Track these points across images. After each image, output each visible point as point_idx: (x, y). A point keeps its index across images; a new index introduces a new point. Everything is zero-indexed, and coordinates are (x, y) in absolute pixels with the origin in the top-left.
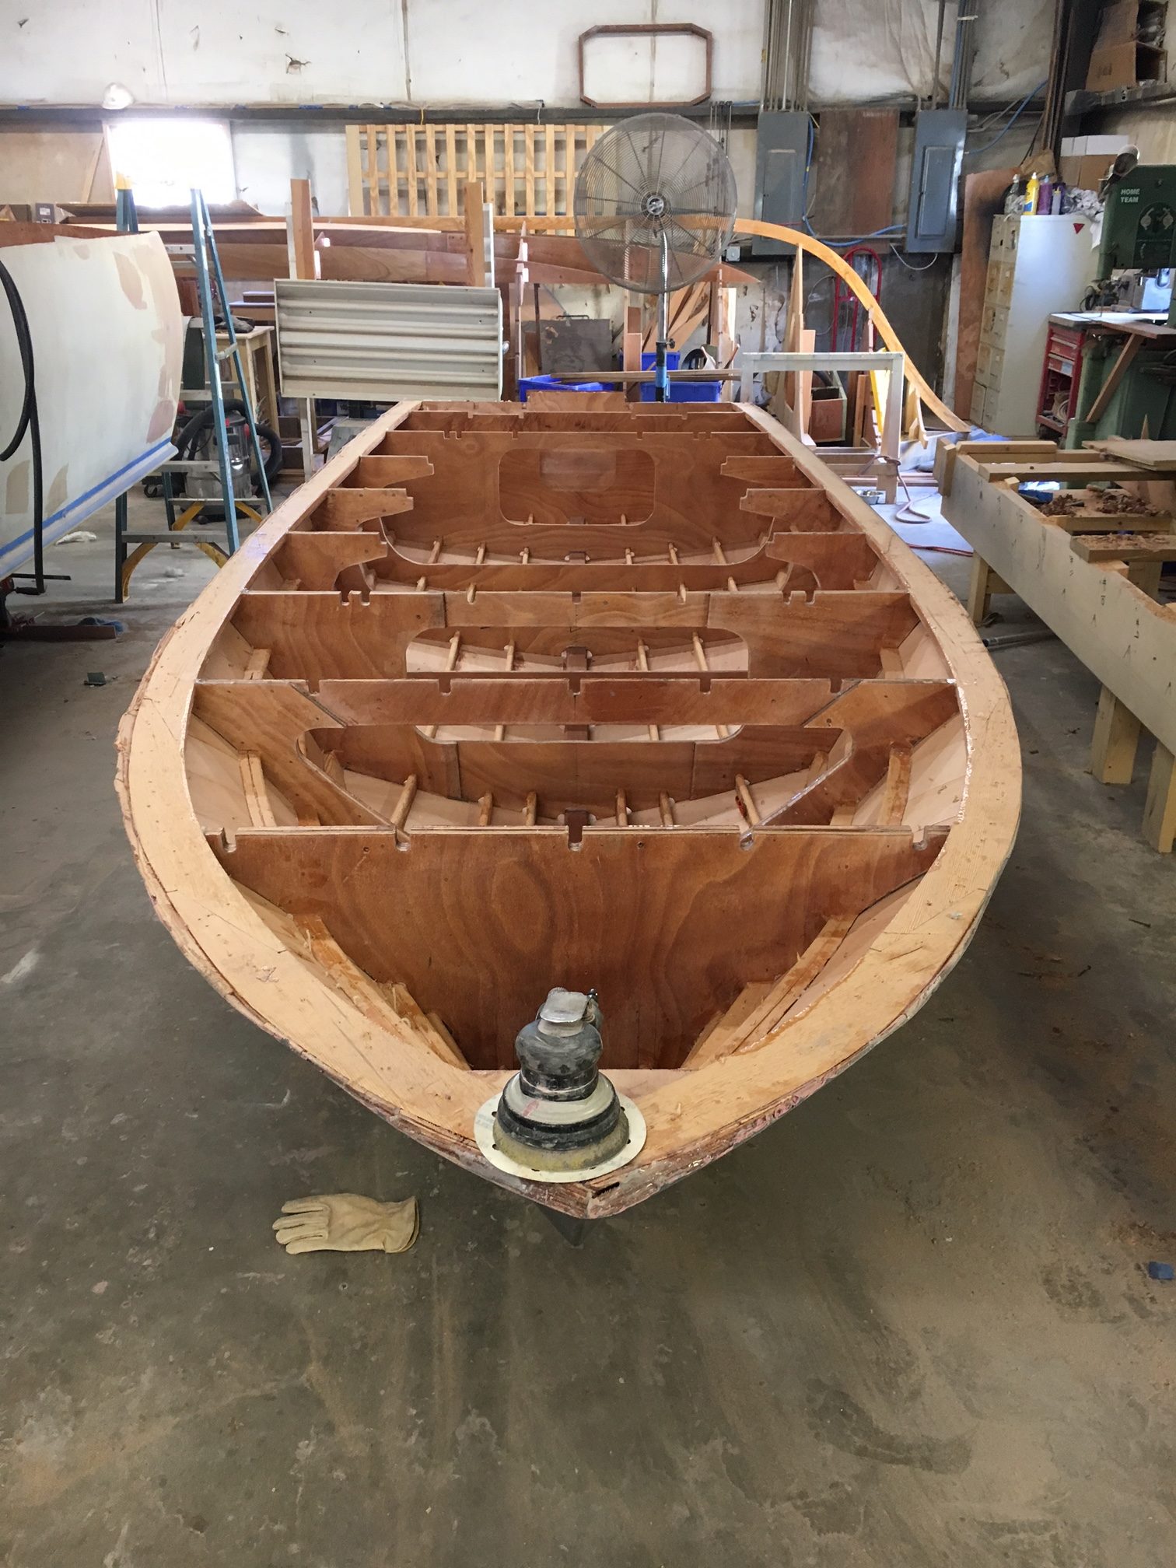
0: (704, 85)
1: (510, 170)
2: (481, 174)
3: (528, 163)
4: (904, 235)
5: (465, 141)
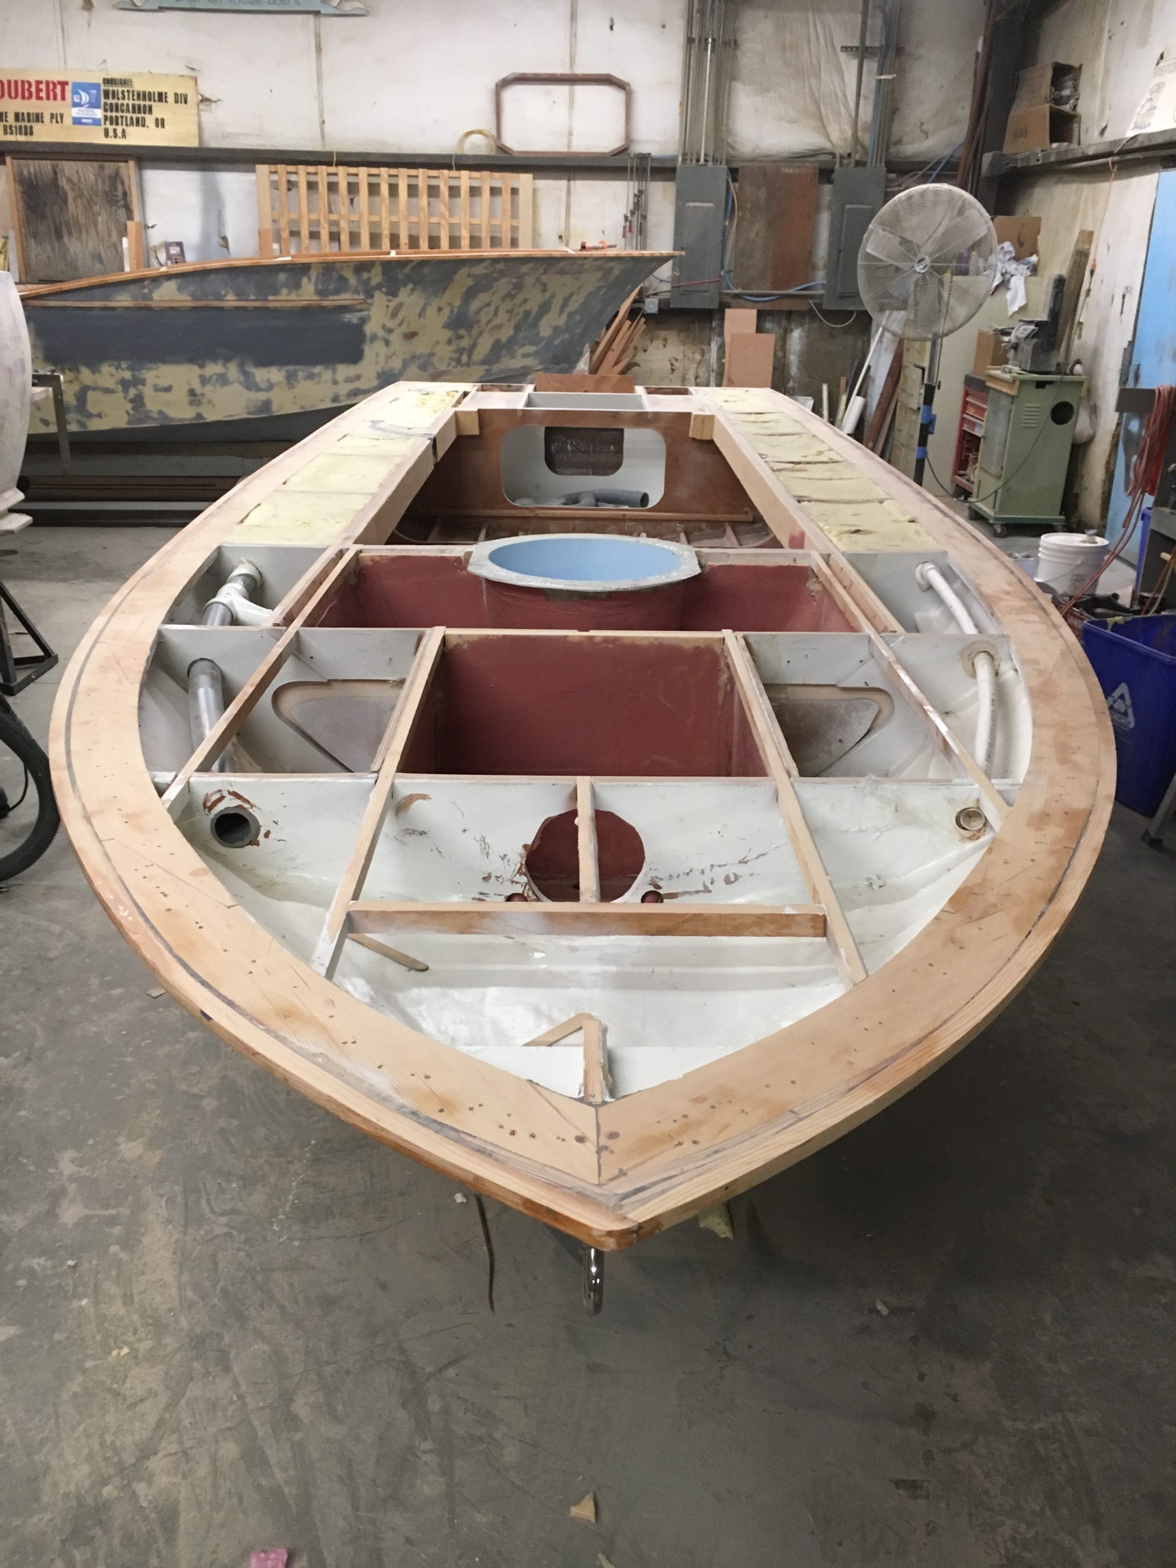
0: (623, 136)
1: (424, 215)
2: (394, 219)
3: (443, 209)
4: (822, 292)
5: (378, 185)
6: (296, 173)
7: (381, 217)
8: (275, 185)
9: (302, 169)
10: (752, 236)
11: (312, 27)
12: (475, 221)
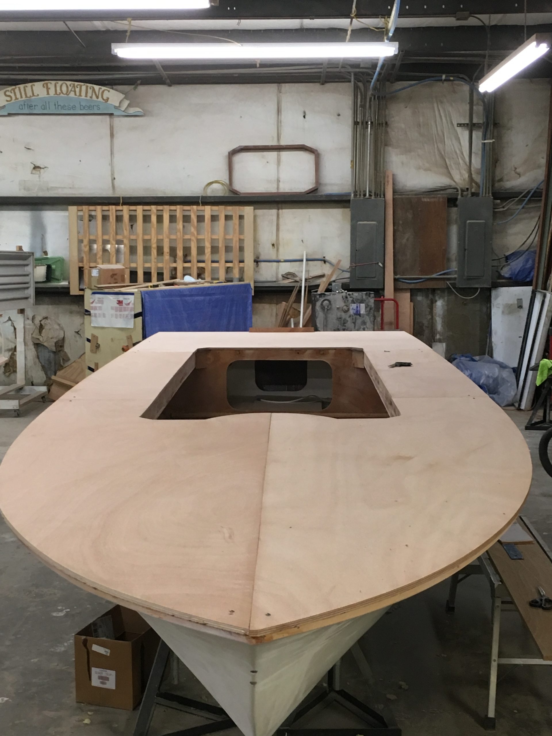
0: (314, 182)
1: (179, 235)
2: (160, 237)
3: (193, 230)
4: (456, 276)
5: (150, 216)
6: (95, 210)
7: (151, 236)
8: (81, 218)
9: (99, 208)
10: (404, 241)
11: (108, 123)
12: (214, 237)
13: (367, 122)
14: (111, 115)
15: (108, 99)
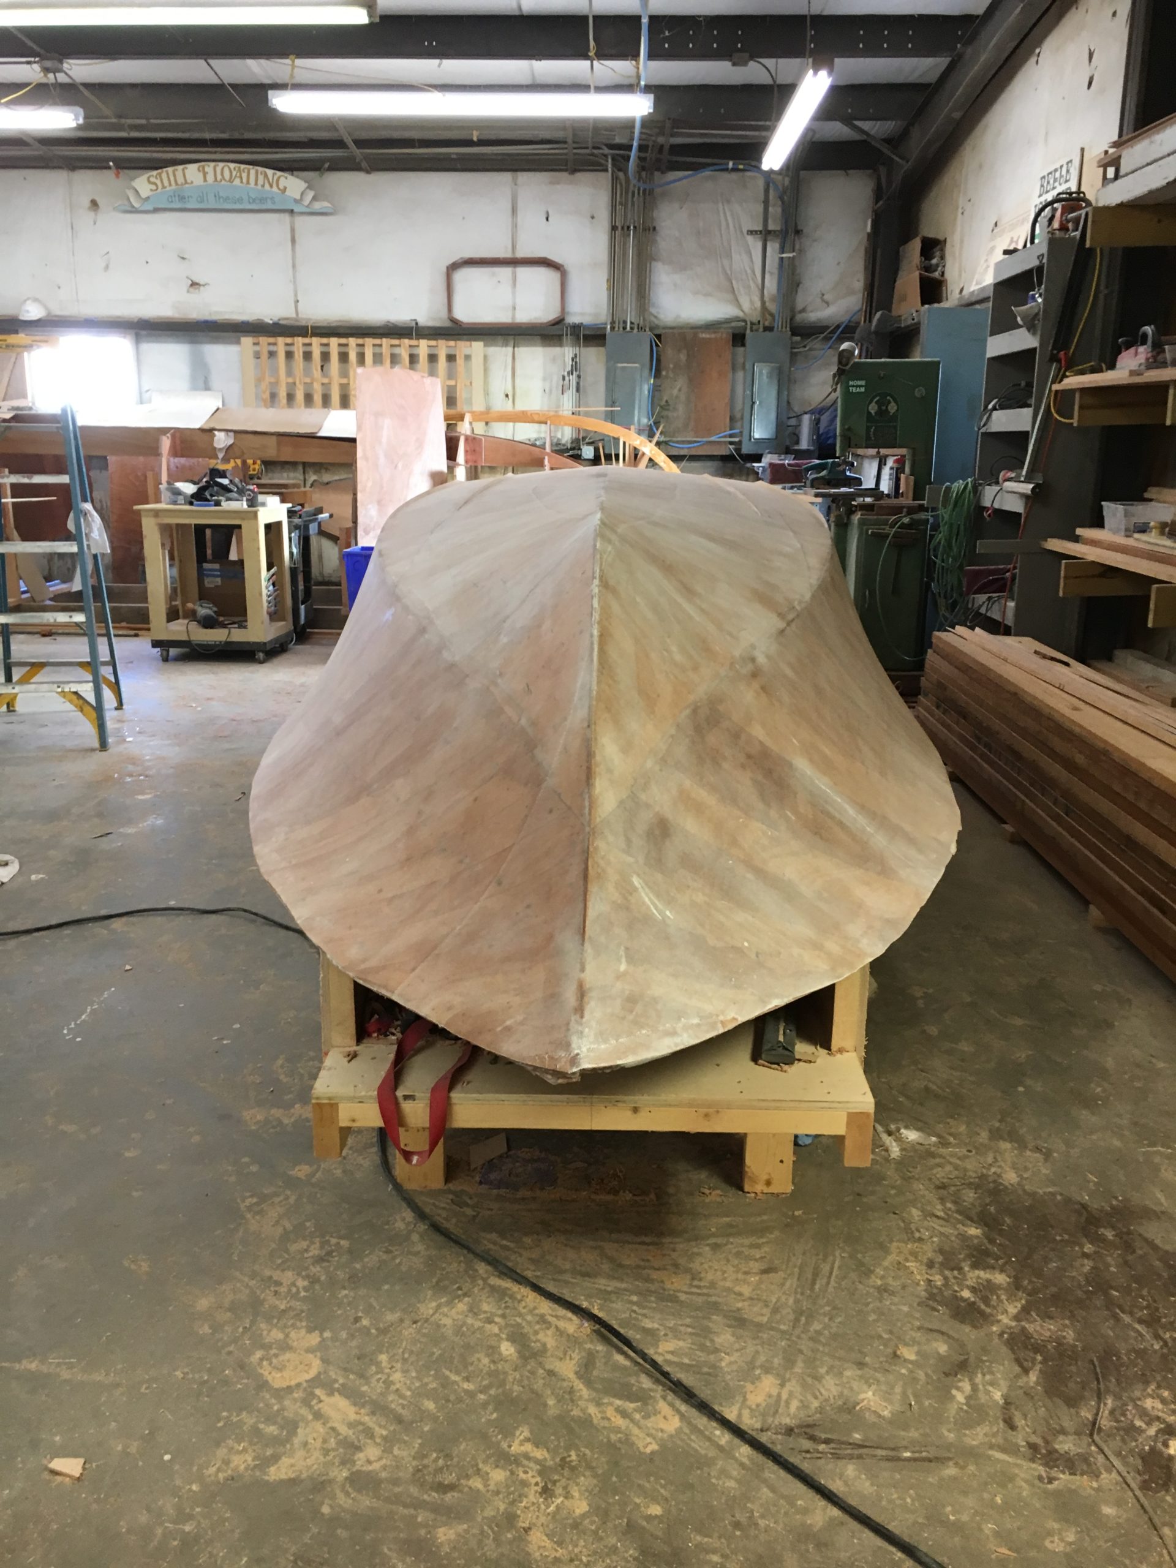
0: (559, 309)
4: (741, 439)
5: (347, 353)
6: (275, 344)
7: (349, 380)
8: (257, 356)
9: (281, 340)
10: (675, 392)
11: (288, 223)
13: (629, 227)
14: (292, 212)
15: (285, 188)
